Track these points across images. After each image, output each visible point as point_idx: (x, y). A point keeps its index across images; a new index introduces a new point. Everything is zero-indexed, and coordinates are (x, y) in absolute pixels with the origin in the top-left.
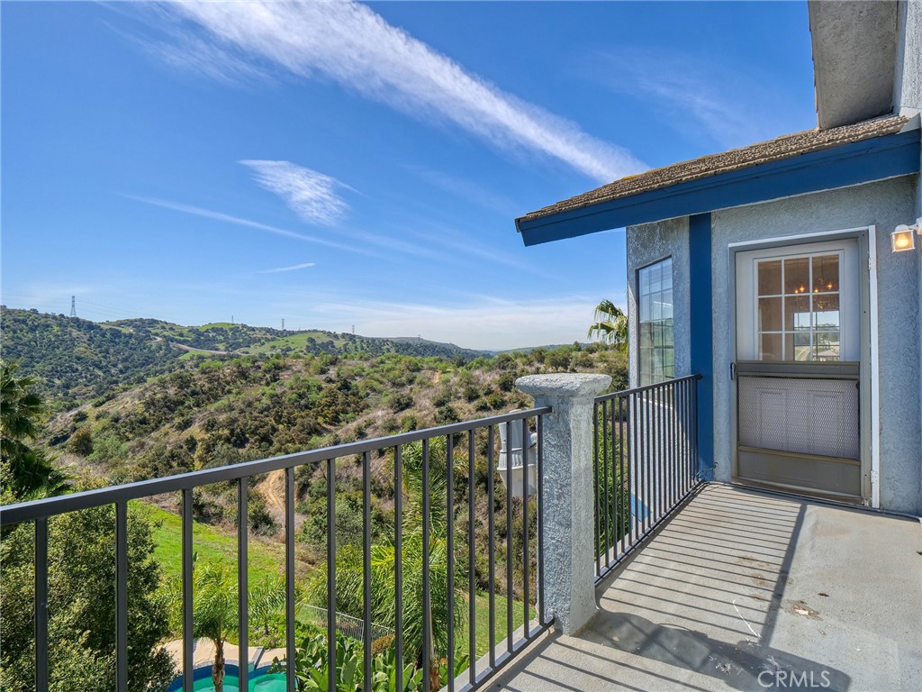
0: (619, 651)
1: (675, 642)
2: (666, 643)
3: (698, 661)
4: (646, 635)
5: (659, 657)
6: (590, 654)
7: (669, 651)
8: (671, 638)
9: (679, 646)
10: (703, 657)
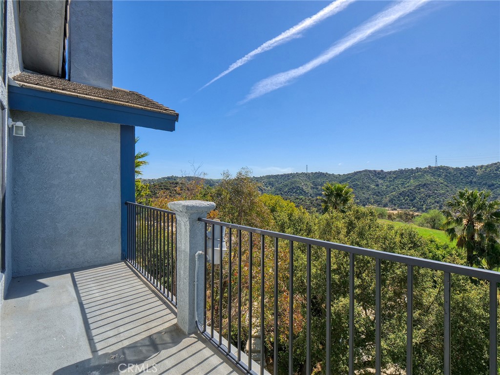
0: (156, 332)
1: (144, 351)
2: (146, 348)
3: (127, 351)
4: (158, 344)
5: (141, 341)
6: (163, 324)
7: (141, 346)
8: (148, 351)
9: (141, 351)
10: (127, 355)
